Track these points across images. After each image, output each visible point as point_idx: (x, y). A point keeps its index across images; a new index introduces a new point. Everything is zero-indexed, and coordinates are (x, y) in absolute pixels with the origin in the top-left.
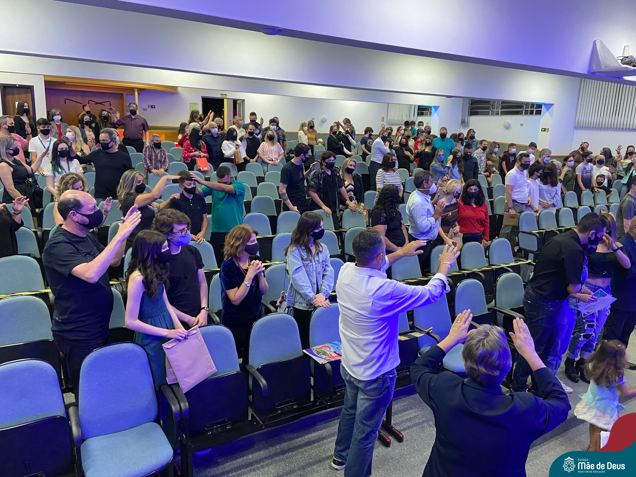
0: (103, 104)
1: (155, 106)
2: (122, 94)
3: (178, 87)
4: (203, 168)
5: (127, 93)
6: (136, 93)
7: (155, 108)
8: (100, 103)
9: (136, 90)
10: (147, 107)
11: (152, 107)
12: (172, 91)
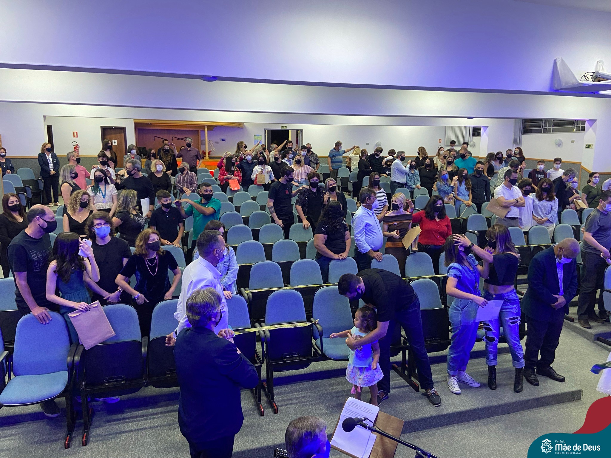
0: (184, 139)
1: (225, 139)
2: (198, 131)
3: (243, 123)
4: (234, 188)
5: (201, 130)
6: (206, 129)
7: (225, 141)
8: (181, 139)
9: (206, 127)
10: (218, 141)
11: (223, 140)
12: (238, 126)
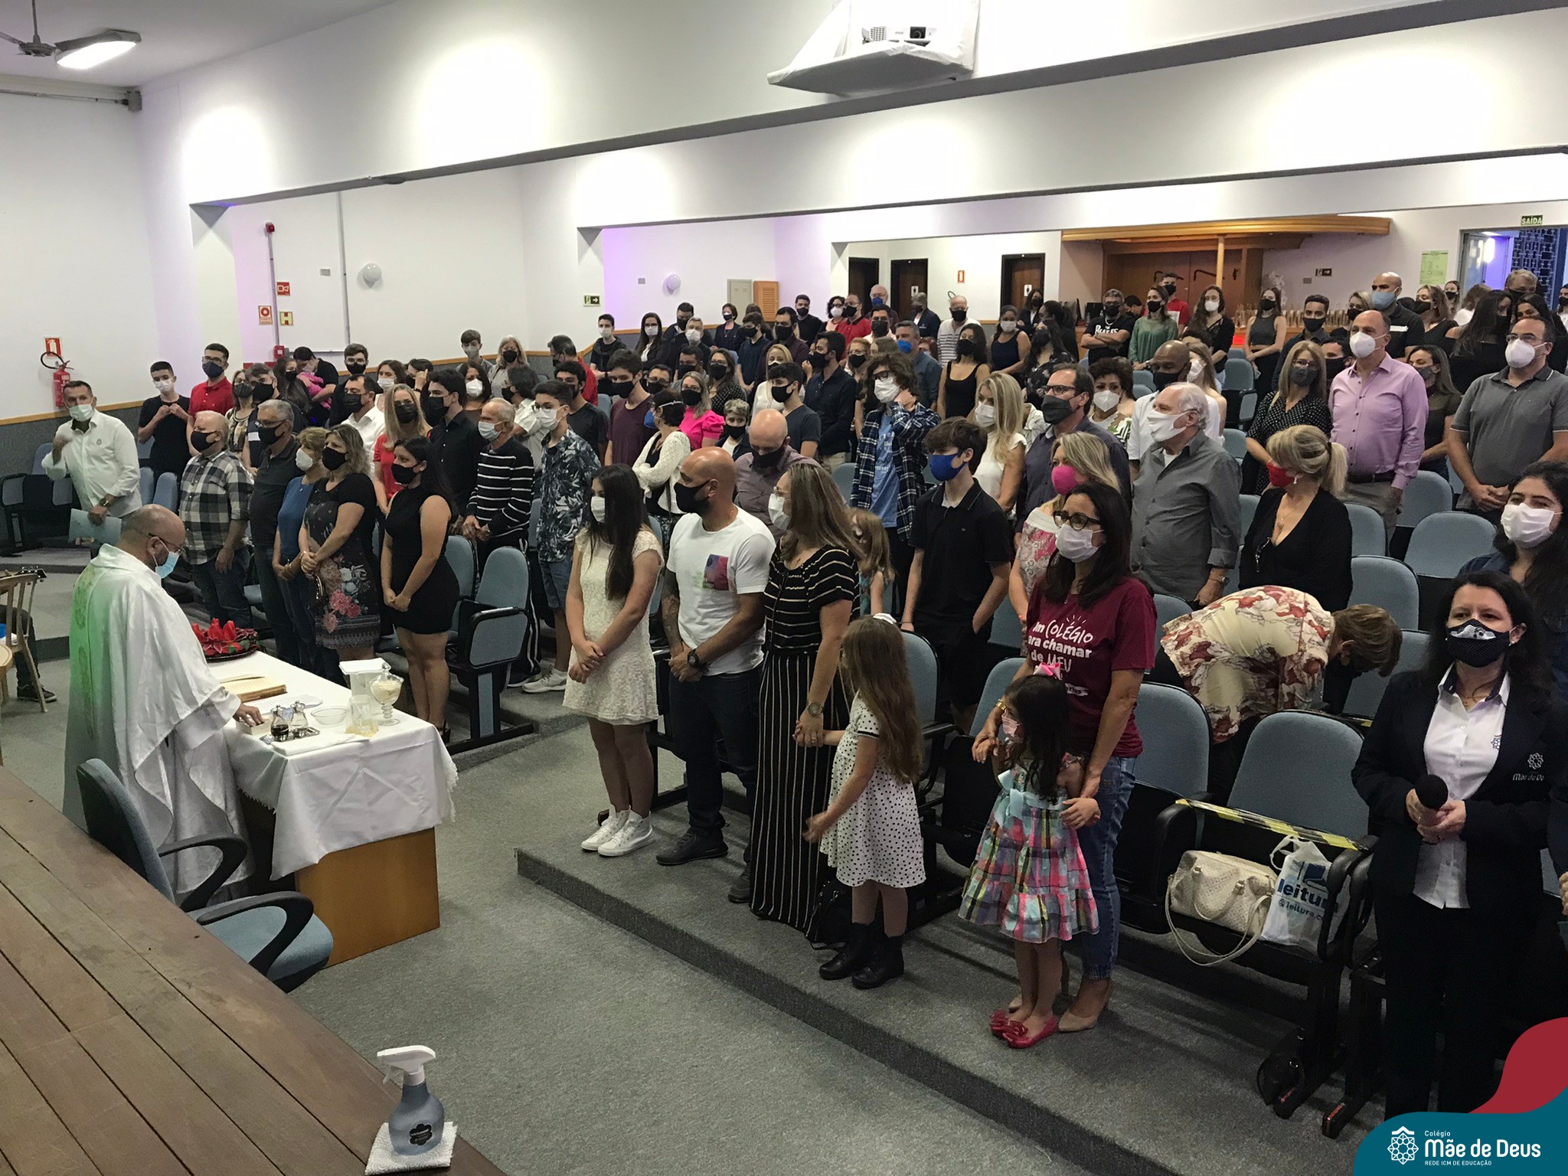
1: (1330, 270)
7: (1330, 274)
10: (1311, 275)
11: (1326, 272)
